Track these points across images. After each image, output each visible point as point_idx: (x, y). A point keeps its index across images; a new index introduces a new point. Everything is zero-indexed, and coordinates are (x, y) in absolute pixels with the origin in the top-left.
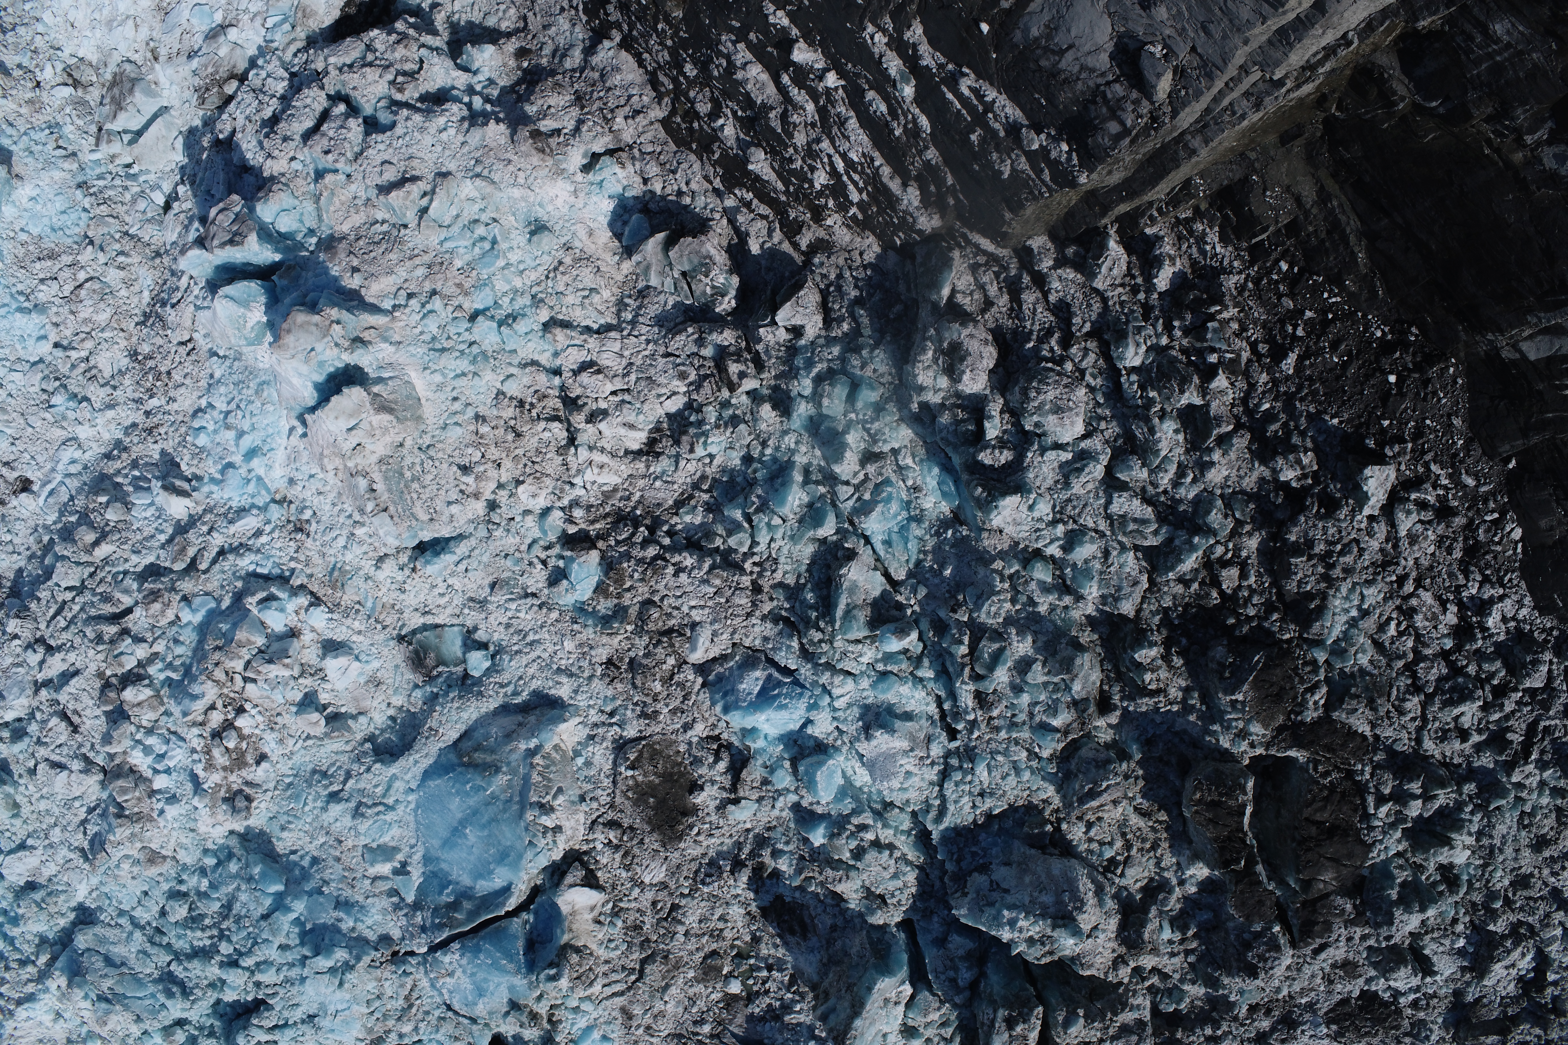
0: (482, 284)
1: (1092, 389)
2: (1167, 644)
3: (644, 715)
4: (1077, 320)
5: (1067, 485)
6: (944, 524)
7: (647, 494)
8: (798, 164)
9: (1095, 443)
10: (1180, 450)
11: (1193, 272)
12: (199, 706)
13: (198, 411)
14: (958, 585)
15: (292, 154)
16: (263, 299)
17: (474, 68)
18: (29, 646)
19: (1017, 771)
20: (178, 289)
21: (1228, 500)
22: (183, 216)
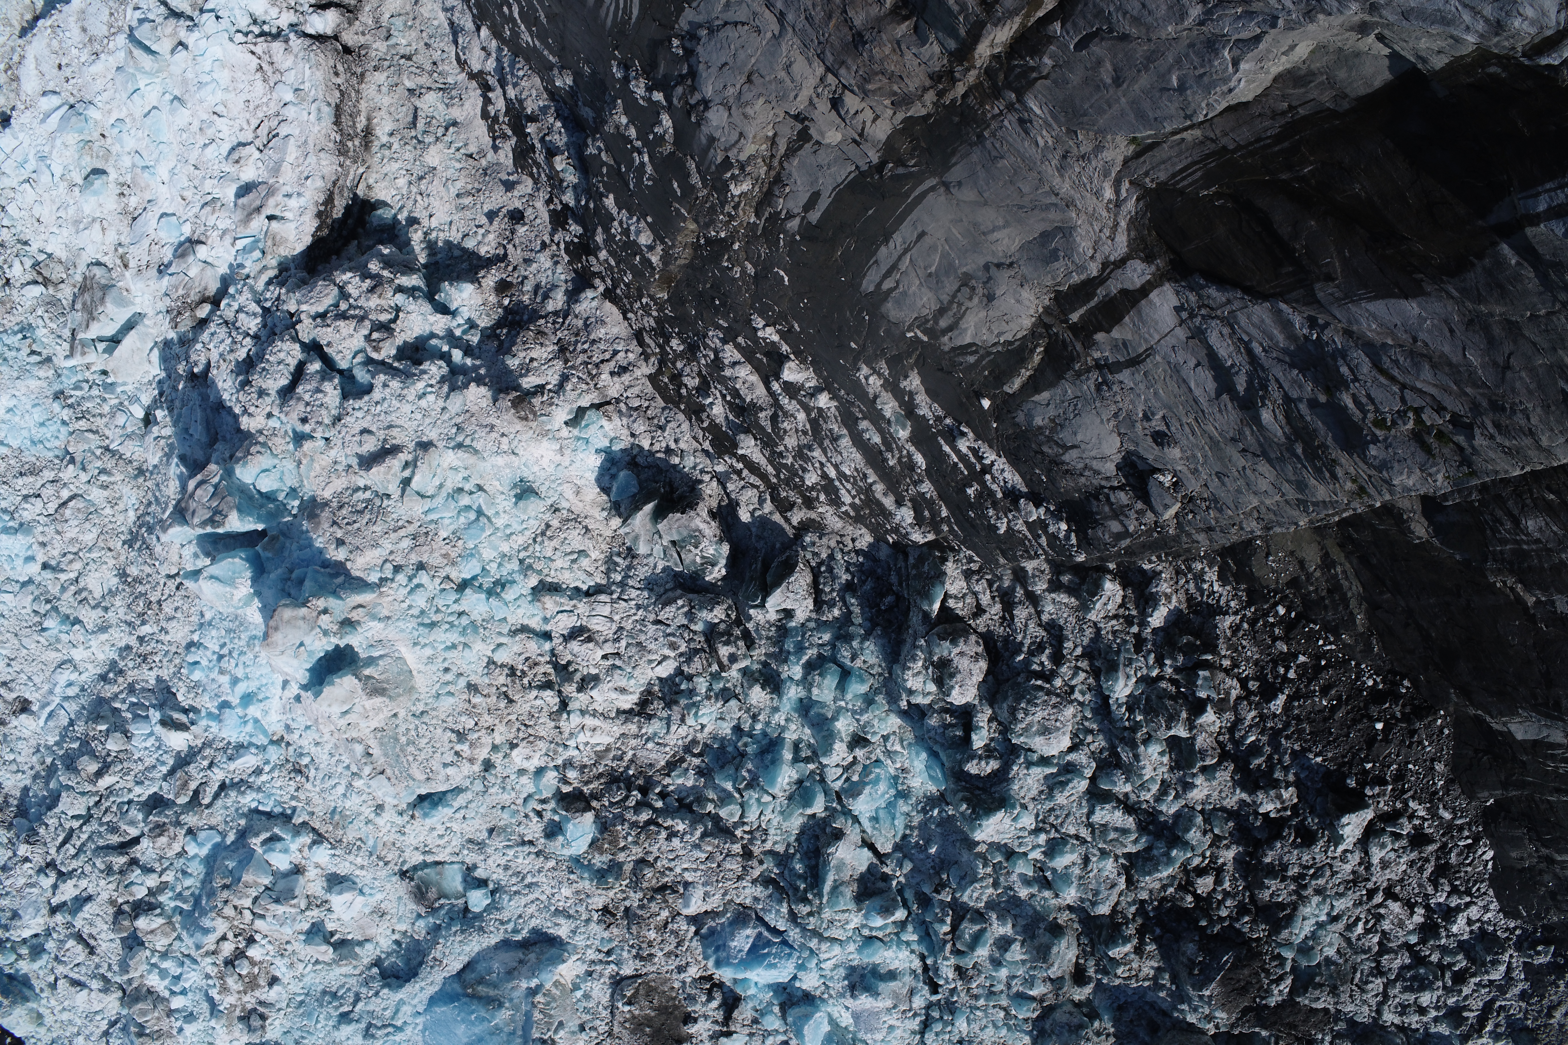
0: (468, 554)
1: (1079, 705)
2: (1141, 932)
3: (638, 957)
4: (1069, 645)
5: (1050, 796)
6: (932, 801)
7: (639, 754)
8: (789, 461)
9: (1080, 757)
10: (1165, 769)
11: (1189, 607)
12: (212, 938)
13: (191, 645)
14: (943, 864)
15: (268, 409)
16: (249, 574)
17: (452, 308)
18: (41, 870)
19: (995, 1026)
21: (1208, 817)
22: (162, 442)
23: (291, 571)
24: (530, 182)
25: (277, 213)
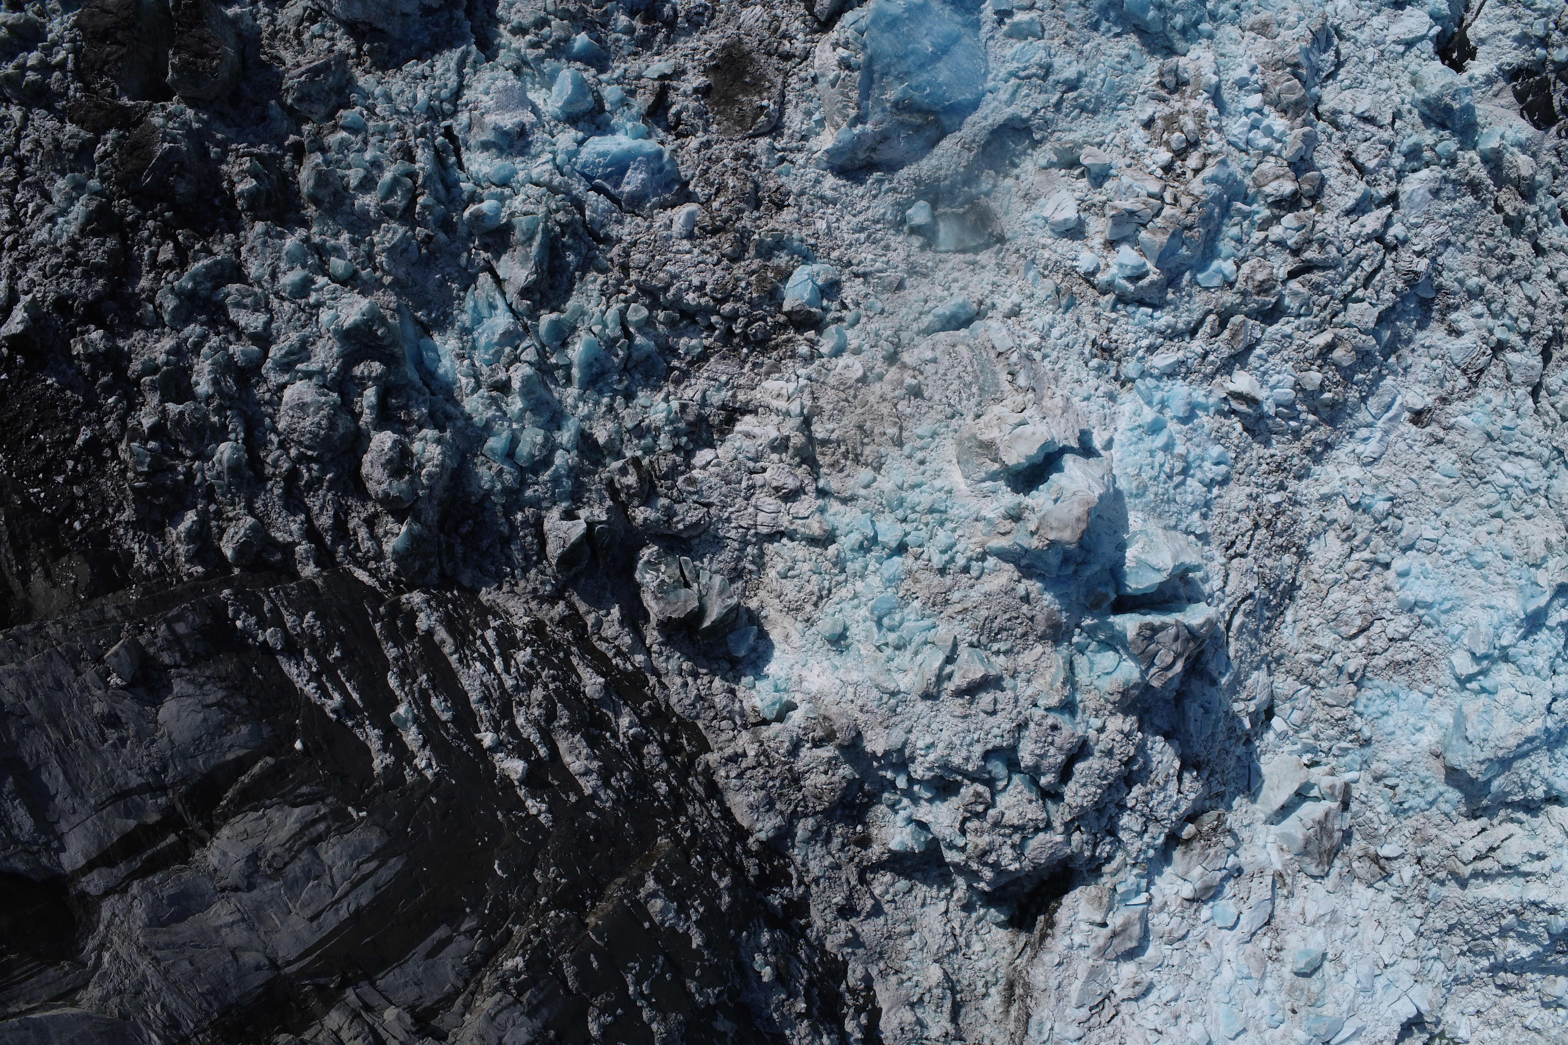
0: (892, 581)
1: (275, 430)
3: (750, 158)
4: (277, 491)
5: (304, 340)
6: (439, 325)
7: (736, 369)
8: (546, 673)
9: (275, 379)
10: (195, 369)
11: (162, 528)
12: (1208, 172)
13: (1222, 482)
14: (427, 263)
15: (1102, 736)
16: (1127, 570)
17: (912, 826)
18: (1404, 242)
19: (387, 97)
20: (1247, 614)
21: (158, 321)
22: (1244, 695)
23: (1076, 572)
24: (828, 946)
25: (1096, 929)
